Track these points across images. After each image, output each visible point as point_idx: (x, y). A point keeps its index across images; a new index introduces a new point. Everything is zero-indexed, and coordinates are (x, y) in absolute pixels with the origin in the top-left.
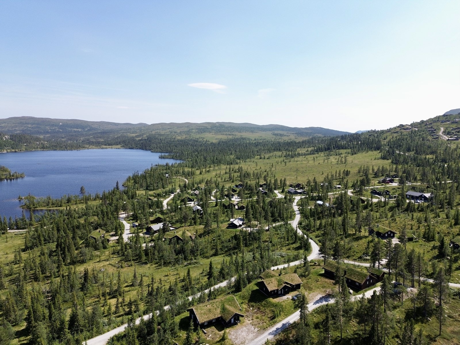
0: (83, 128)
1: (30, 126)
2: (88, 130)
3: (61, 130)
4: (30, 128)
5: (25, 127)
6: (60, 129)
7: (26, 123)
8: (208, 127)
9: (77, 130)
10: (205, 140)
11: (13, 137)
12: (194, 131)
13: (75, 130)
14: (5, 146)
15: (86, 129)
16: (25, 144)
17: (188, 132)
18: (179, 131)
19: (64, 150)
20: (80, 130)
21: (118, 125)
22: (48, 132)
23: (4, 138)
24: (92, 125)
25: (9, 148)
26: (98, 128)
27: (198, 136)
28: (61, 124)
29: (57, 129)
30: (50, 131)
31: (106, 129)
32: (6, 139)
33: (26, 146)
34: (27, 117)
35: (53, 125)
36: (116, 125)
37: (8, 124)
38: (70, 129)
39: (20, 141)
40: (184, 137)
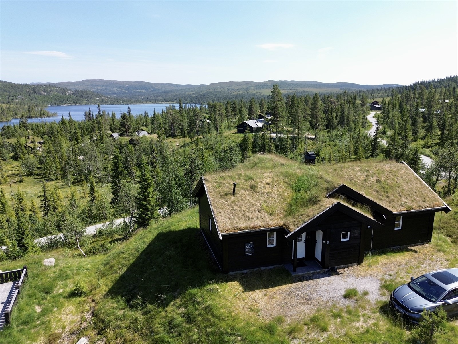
0: (146, 89)
1: (99, 88)
2: (151, 91)
3: (127, 92)
4: (100, 89)
5: (95, 89)
6: (126, 90)
7: (96, 85)
8: (268, 84)
9: (141, 91)
10: (262, 94)
11: (76, 93)
12: (253, 88)
13: (140, 91)
14: (68, 100)
15: (150, 91)
16: (86, 99)
17: (247, 89)
18: (236, 89)
19: (121, 104)
20: (144, 91)
21: (179, 87)
22: (115, 93)
23: (67, 93)
24: (156, 86)
25: (71, 102)
26: (161, 89)
27: (255, 92)
28: (127, 86)
29: (124, 91)
30: (117, 92)
31: (168, 90)
32: (69, 94)
33: (87, 101)
34: (98, 79)
35: (120, 87)
36: (178, 86)
37: (81, 86)
38: (134, 91)
39: (82, 96)
40: (241, 92)
